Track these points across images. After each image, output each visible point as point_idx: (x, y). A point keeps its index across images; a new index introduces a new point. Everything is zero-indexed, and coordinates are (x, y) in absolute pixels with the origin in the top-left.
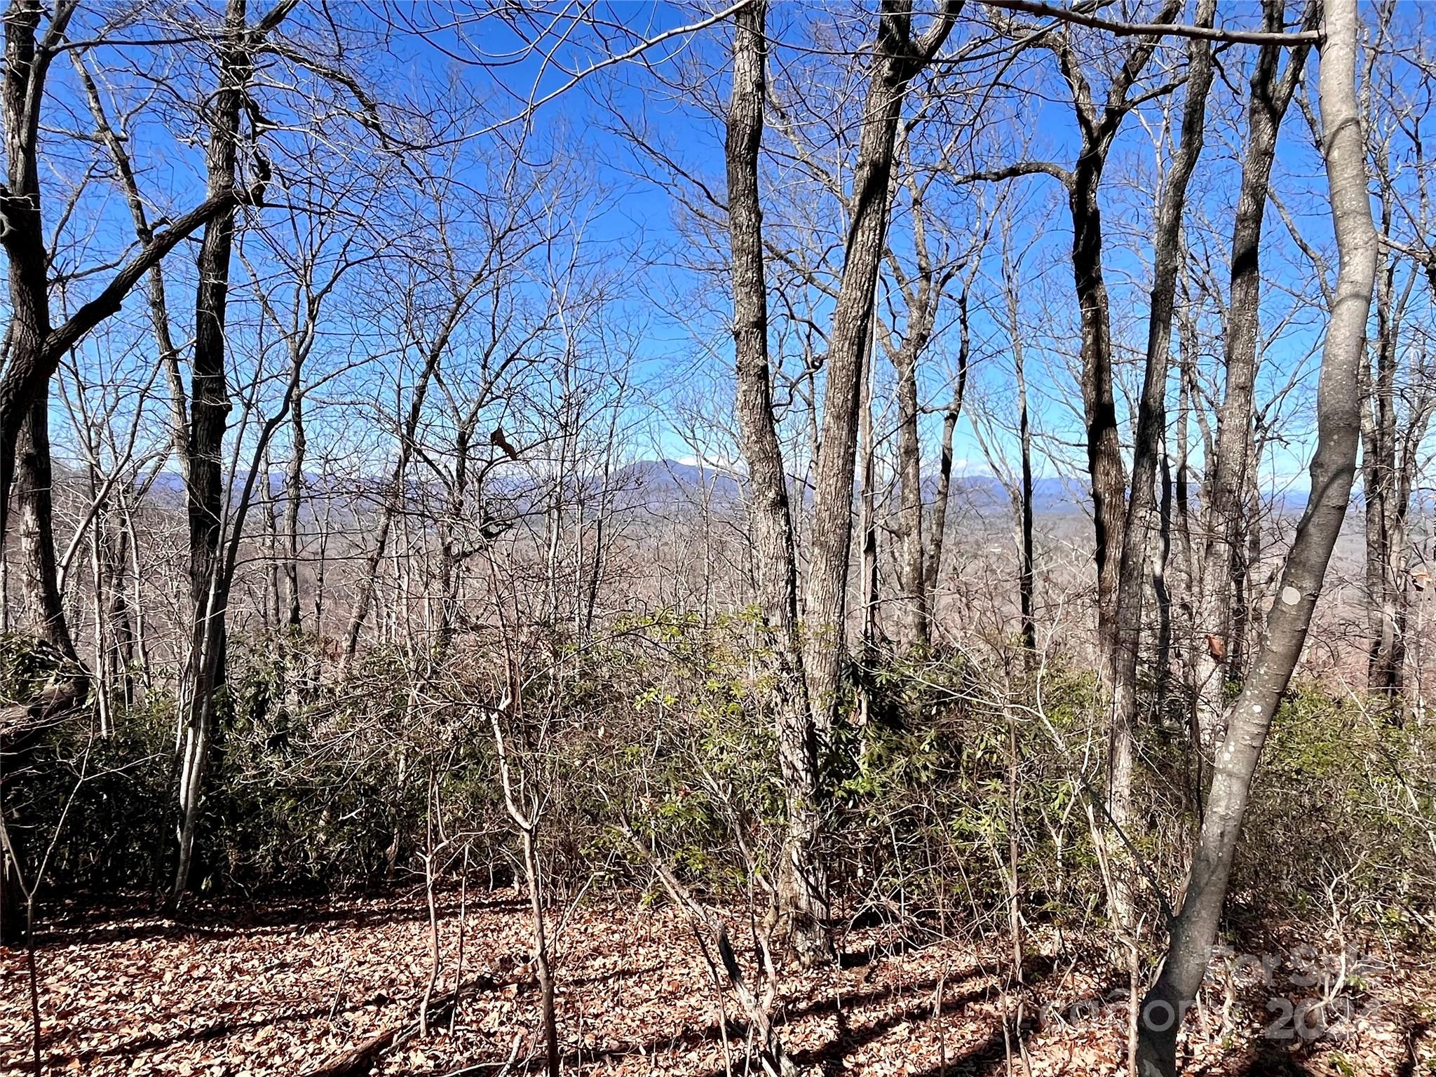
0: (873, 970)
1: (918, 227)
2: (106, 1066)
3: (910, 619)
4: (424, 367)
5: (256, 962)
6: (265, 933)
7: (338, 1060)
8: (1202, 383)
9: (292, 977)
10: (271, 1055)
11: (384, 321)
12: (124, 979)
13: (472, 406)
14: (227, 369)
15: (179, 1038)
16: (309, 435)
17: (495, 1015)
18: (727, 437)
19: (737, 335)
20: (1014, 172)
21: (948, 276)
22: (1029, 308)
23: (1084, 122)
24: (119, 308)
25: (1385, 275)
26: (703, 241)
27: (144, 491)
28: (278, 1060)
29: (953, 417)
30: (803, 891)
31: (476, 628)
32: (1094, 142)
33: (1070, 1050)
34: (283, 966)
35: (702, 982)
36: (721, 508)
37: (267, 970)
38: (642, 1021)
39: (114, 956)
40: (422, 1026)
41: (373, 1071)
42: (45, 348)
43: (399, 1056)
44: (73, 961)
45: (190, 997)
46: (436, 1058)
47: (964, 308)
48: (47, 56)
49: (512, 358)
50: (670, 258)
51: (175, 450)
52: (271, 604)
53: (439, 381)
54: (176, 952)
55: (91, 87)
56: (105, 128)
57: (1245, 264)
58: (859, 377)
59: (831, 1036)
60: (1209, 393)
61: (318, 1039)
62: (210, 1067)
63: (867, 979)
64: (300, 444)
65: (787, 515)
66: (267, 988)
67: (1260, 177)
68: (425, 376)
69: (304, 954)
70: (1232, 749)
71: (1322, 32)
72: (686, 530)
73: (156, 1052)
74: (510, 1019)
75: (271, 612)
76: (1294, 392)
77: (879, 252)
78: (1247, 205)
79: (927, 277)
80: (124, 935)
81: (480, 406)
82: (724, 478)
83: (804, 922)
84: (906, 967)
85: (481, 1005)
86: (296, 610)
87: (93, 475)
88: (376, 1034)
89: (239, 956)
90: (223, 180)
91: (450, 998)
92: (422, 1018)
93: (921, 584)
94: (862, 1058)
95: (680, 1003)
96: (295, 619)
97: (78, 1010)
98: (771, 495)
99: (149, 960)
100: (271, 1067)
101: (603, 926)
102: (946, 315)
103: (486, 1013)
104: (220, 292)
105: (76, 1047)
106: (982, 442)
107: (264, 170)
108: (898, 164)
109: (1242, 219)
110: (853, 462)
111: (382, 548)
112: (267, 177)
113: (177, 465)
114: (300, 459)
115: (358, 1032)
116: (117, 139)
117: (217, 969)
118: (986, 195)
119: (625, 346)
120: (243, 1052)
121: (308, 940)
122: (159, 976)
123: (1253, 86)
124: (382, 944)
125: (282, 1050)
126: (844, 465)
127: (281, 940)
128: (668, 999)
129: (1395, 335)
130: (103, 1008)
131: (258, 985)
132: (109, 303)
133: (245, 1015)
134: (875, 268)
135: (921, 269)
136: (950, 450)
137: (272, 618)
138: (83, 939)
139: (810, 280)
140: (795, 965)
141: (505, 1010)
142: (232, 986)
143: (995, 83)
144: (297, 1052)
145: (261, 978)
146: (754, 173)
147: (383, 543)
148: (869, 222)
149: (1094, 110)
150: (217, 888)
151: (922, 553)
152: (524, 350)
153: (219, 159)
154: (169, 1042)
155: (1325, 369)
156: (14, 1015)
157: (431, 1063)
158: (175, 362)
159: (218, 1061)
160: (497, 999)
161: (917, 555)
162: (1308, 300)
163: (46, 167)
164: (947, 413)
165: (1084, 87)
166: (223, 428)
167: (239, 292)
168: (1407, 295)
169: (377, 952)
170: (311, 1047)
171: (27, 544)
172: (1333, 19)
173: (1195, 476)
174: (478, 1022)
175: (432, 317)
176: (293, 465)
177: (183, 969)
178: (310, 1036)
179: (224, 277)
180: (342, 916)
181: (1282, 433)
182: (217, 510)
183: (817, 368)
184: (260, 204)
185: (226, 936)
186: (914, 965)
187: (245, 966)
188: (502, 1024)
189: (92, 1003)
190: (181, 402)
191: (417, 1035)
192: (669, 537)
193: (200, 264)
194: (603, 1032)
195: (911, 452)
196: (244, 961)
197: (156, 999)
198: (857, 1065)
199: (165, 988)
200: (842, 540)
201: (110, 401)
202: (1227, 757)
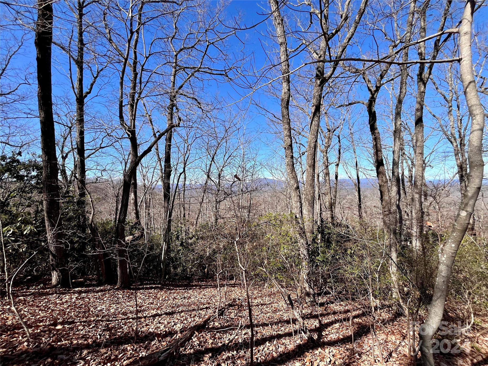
0: (326, 308)
1: (326, 119)
2: (149, 320)
3: (329, 216)
4: (211, 159)
5: (179, 297)
6: (180, 289)
7: (199, 323)
8: (406, 153)
9: (187, 301)
10: (184, 320)
11: (202, 150)
12: (152, 299)
13: (221, 167)
14: (171, 163)
15: (164, 314)
16: (187, 175)
17: (233, 314)
18: (280, 172)
19: (285, 148)
20: (350, 104)
21: (334, 130)
22: (356, 137)
23: (370, 90)
24: (151, 151)
25: (460, 121)
26: (274, 127)
27: (154, 189)
28: (185, 322)
29: (338, 165)
30: (307, 286)
31: (223, 218)
32: (373, 95)
33: (387, 335)
34: (185, 298)
35: (283, 308)
36: (278, 189)
37: (181, 299)
38: (269, 318)
39: (150, 293)
40: (217, 316)
41: (207, 326)
42: (137, 160)
43: (212, 323)
44: (141, 294)
45: (165, 304)
46: (220, 324)
47: (339, 138)
48: (138, 100)
49: (230, 156)
50: (265, 131)
51: (160, 180)
52: (179, 213)
53: (215, 163)
54: (162, 293)
55: (145, 105)
56: (147, 114)
57: (419, 121)
58: (315, 156)
59: (318, 325)
60: (408, 155)
61: (194, 317)
62: (171, 322)
63: (325, 310)
64: (185, 178)
65: (299, 191)
66: (182, 303)
67: (421, 99)
68: (212, 161)
69: (189, 295)
70: (445, 256)
71: (460, 57)
72: (270, 194)
73: (159, 317)
74: (237, 315)
75: (179, 215)
76: (434, 153)
77: (318, 126)
78: (418, 106)
79: (329, 131)
80: (151, 288)
81: (223, 167)
82: (279, 182)
83: (308, 294)
84: (335, 307)
85: (230, 311)
86: (185, 214)
87: (145, 186)
88: (207, 317)
89: (175, 294)
90: (170, 122)
91: (223, 308)
92: (217, 313)
93: (331, 207)
94: (327, 333)
95: (278, 314)
96: (184, 216)
97: (143, 306)
98: (295, 186)
99: (157, 295)
100: (184, 324)
101: (256, 292)
102: (335, 140)
103: (231, 313)
104: (170, 146)
105: (143, 315)
106: (345, 170)
107: (180, 119)
108: (322, 105)
109: (417, 110)
110: (314, 177)
111: (203, 200)
112: (180, 121)
113: (160, 183)
114: (185, 181)
115: (203, 316)
116: (149, 116)
117: (171, 298)
118: (343, 110)
119: (255, 152)
120: (178, 319)
121: (189, 292)
122: (159, 299)
123: (418, 76)
124: (206, 294)
125: (186, 319)
126: (312, 178)
127: (184, 291)
128: (275, 311)
129: (464, 137)
130: (148, 306)
131: (179, 302)
132: (149, 150)
133: (177, 309)
134: (318, 130)
135: (328, 129)
136: (337, 173)
137: (179, 216)
138: (143, 289)
139: (300, 134)
140: (306, 305)
141: (235, 312)
142: (174, 302)
143: (355, 81)
144: (190, 320)
145: (180, 301)
146: (288, 110)
147: (203, 199)
148: (316, 119)
149: (372, 87)
150: (169, 278)
151: (331, 198)
152: (233, 154)
153: (169, 118)
154: (162, 315)
155: (470, 149)
156: (130, 306)
157: (220, 325)
158: (160, 161)
159: (172, 321)
160: (233, 309)
161: (330, 199)
162: (436, 129)
163: (137, 123)
164: (336, 164)
165: (369, 81)
166: (170, 175)
167: (174, 145)
168: (467, 126)
169: (205, 296)
170: (193, 319)
171: (132, 201)
172: (463, 54)
173: (406, 177)
174: (229, 315)
175: (213, 148)
176: (184, 182)
177: (164, 297)
178: (192, 316)
179: (171, 143)
180: (196, 286)
181: (431, 165)
182: (169, 193)
183: (303, 155)
184: (179, 127)
185: (172, 290)
186: (338, 307)
187: (177, 297)
188: (235, 316)
189: (146, 304)
190: (162, 170)
191: (216, 318)
192: (267, 196)
193: (166, 140)
194: (259, 320)
195: (327, 174)
196: (176, 296)
197: (159, 304)
198: (326, 335)
199: (160, 302)
200: (312, 197)
201: (147, 170)
202: (444, 259)
